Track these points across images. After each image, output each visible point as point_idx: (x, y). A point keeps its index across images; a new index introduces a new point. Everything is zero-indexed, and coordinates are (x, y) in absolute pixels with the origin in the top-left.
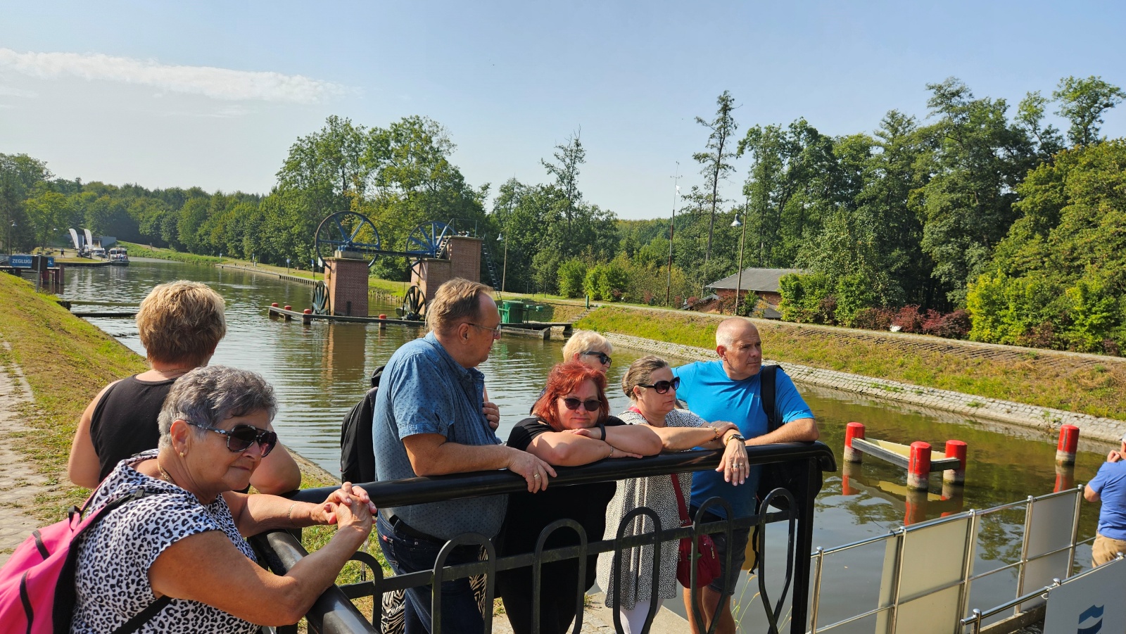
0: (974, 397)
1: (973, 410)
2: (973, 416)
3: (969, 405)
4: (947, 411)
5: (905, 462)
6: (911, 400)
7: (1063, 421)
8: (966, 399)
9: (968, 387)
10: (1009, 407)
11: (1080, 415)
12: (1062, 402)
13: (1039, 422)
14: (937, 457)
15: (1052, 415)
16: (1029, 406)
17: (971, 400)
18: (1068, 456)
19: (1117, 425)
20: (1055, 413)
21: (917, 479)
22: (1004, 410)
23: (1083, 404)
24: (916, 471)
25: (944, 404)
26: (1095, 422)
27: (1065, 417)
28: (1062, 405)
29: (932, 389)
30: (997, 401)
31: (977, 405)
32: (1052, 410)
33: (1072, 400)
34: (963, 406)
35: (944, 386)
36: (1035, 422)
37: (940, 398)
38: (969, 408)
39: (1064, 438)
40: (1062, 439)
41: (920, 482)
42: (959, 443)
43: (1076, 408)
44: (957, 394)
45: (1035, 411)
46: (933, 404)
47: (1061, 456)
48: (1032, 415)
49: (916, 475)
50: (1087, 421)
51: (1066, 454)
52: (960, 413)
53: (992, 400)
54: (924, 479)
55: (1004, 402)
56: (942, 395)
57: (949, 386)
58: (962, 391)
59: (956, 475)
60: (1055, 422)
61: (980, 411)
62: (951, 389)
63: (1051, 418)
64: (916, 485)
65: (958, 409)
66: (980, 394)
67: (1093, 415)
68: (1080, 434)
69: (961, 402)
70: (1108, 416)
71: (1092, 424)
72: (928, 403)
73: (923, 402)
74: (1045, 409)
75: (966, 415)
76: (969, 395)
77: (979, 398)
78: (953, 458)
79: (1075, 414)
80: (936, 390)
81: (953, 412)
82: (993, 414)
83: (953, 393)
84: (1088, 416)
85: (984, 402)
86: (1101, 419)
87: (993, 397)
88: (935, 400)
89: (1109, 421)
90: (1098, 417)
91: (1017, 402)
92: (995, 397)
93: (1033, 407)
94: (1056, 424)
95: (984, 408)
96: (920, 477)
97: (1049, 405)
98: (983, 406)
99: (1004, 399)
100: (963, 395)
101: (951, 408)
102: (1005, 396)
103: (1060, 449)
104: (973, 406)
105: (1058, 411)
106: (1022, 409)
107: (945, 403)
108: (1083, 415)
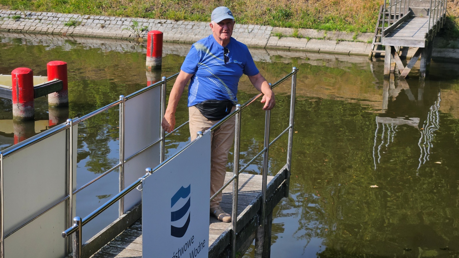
0: (70, 15)
1: (71, 30)
2: (72, 35)
3: (66, 25)
4: (46, 34)
5: (8, 92)
6: (9, 27)
7: (149, 29)
8: (63, 19)
9: (64, 5)
10: (103, 22)
11: (163, 21)
12: (147, 10)
13: (130, 33)
14: (39, 81)
15: (140, 24)
16: (120, 19)
17: (67, 20)
18: (156, 61)
19: (193, 26)
20: (143, 22)
21: (22, 108)
22: (99, 25)
23: (164, 10)
24: (20, 101)
25: (42, 27)
26: (176, 26)
27: (151, 24)
28: (147, 14)
29: (29, 13)
30: (92, 17)
31: (74, 24)
32: (140, 20)
33: (155, 7)
34: (61, 27)
35: (41, 8)
36: (126, 34)
37: (38, 21)
38: (67, 28)
39: (151, 44)
40: (149, 45)
41: (25, 111)
42: (59, 63)
43: (159, 15)
44: (54, 14)
45: (125, 23)
46: (32, 28)
47: (150, 62)
48: (123, 27)
49: (20, 104)
50: (170, 26)
51: (154, 59)
52: (59, 34)
53: (87, 16)
54: (29, 107)
55: (98, 17)
56: (40, 17)
57: (45, 7)
58: (58, 11)
59: (60, 97)
60: (143, 31)
61: (78, 30)
62: (48, 10)
63: (140, 28)
64: (22, 115)
65: (57, 31)
66: (75, 12)
67: (173, 19)
68: (164, 38)
69: (59, 23)
70: (185, 19)
71: (173, 28)
72: (26, 28)
73: (21, 28)
74: (134, 19)
75: (65, 35)
76: (65, 15)
77: (75, 16)
78: (55, 80)
79: (159, 21)
80: (33, 13)
81: (53, 34)
82: (89, 31)
83: (50, 14)
84: (169, 21)
85: (80, 20)
86: (180, 22)
87: (88, 13)
88: (34, 24)
89: (186, 23)
90: (177, 21)
91: (109, 15)
92: (90, 13)
93: (123, 19)
94: (144, 32)
95: (81, 26)
96: (25, 105)
97: (137, 15)
98: (79, 24)
99: (97, 14)
100: (60, 15)
101: (50, 31)
102: (98, 11)
103: (149, 56)
104: (71, 25)
105: (145, 20)
106: (114, 22)
107: (44, 26)
108: (165, 20)
